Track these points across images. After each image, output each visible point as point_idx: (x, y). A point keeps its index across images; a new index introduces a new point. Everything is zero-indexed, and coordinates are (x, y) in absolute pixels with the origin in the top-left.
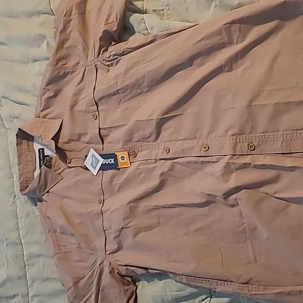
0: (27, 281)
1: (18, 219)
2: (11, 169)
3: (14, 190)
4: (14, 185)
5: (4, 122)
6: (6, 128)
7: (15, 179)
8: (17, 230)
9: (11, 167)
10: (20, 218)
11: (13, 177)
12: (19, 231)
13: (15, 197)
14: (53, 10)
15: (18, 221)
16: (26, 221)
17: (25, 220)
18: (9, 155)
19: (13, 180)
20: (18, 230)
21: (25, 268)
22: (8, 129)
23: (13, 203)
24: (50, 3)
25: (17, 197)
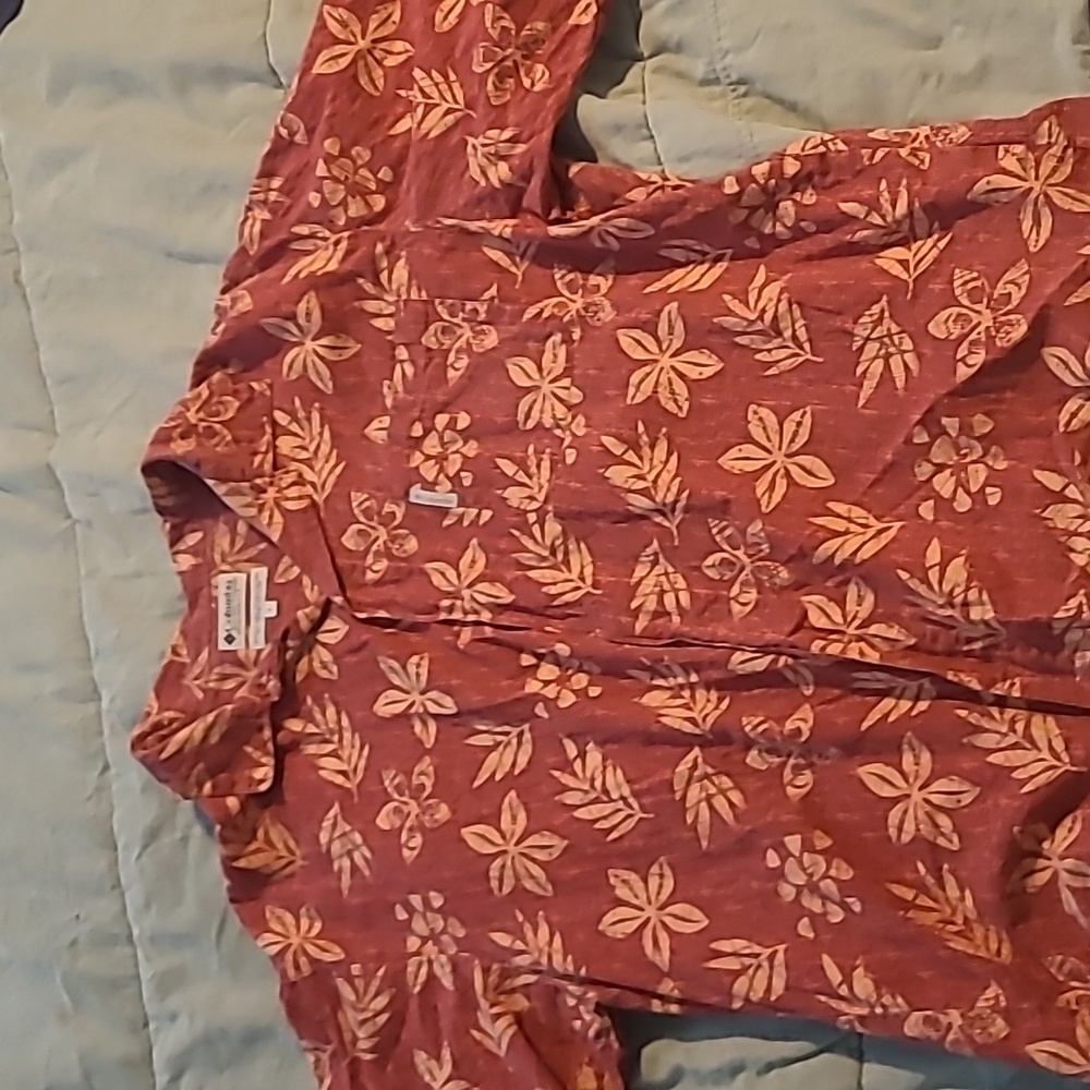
0: (153, 1075)
1: (116, 849)
2: (91, 667)
3: (103, 745)
4: (100, 724)
5: (63, 496)
6: (69, 516)
7: (105, 704)
8: (113, 888)
9: (89, 659)
10: (126, 847)
11: (100, 699)
12: (122, 894)
13: (106, 768)
14: (277, 70)
15: (117, 858)
16: (144, 859)
17: (139, 856)
18: (81, 616)
19: (100, 706)
20: (116, 892)
21: (146, 1025)
22: (77, 521)
23: (99, 789)
24: (266, 43)
25: (113, 771)
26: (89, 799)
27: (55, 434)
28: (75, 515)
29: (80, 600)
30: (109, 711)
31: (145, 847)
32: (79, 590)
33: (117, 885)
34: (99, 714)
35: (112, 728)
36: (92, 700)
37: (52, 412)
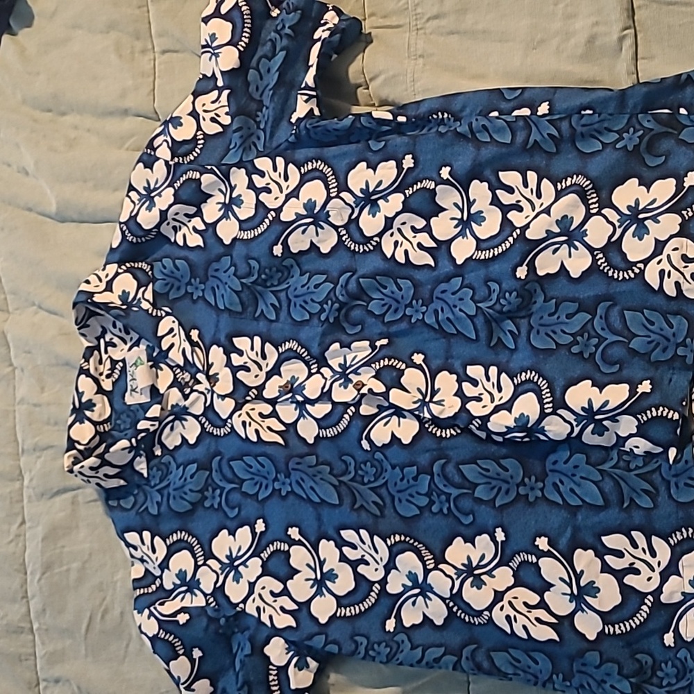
26: (11, 541)
27: (8, 311)
28: (15, 365)
29: (15, 418)
30: (28, 487)
31: (43, 574)
32: (15, 411)
33: (25, 596)
34: (21, 489)
35: (30, 497)
36: (18, 480)
37: (6, 299)
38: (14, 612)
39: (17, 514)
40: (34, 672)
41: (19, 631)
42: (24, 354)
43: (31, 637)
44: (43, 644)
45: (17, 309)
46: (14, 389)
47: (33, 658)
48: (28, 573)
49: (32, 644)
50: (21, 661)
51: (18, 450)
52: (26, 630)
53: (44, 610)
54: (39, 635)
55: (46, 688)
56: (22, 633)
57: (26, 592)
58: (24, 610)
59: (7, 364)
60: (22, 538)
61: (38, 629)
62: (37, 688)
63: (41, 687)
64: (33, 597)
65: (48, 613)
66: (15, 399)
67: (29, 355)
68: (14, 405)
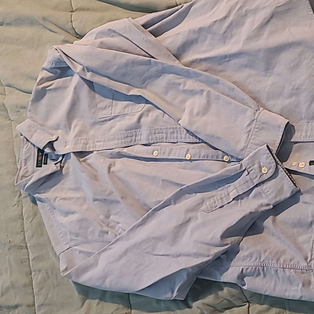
38: (17, 239)
39: (17, 191)
40: (29, 268)
41: (21, 247)
42: (16, 113)
43: (26, 251)
44: (32, 253)
45: (10, 93)
46: (12, 131)
47: (28, 261)
48: (24, 219)
49: (27, 254)
50: (22, 262)
51: (16, 160)
52: (24, 247)
53: (33, 236)
54: (30, 249)
55: (34, 275)
56: (22, 249)
57: (24, 229)
58: (22, 237)
59: (8, 119)
60: (20, 203)
61: (30, 246)
62: (30, 275)
63: (33, 274)
64: (28, 230)
65: (35, 236)
66: (13, 136)
67: (19, 113)
68: (13, 139)
